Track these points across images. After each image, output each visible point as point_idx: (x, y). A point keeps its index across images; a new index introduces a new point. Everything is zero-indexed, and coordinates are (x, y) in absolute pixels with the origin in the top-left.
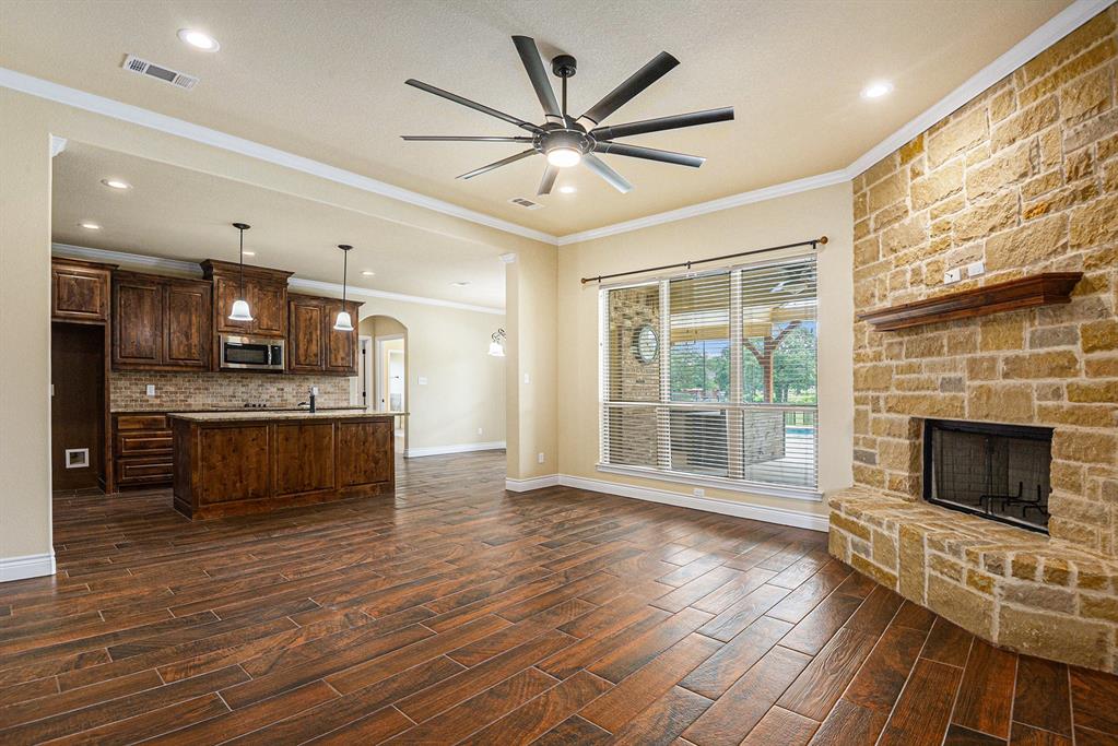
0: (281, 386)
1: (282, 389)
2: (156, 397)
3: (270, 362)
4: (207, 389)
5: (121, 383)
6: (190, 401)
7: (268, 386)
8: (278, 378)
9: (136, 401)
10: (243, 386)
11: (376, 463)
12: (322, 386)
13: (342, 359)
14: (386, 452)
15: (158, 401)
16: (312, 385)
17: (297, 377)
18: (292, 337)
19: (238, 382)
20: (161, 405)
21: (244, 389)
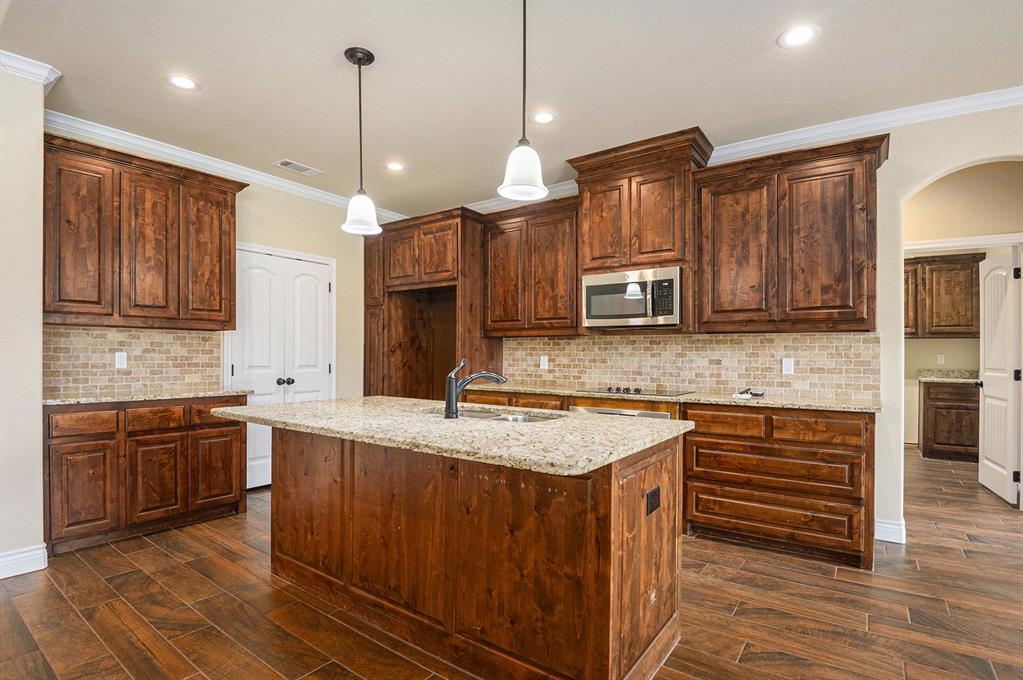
0: (715, 356)
1: (719, 362)
2: (550, 371)
3: (650, 312)
4: (604, 361)
5: (519, 354)
6: (585, 378)
7: (692, 355)
8: (711, 342)
9: (531, 375)
10: (653, 356)
11: (548, 608)
12: (805, 356)
13: (825, 290)
14: (578, 585)
15: (550, 377)
16: (782, 352)
17: (748, 339)
18: (706, 258)
19: (646, 349)
20: (553, 383)
21: (653, 361)
